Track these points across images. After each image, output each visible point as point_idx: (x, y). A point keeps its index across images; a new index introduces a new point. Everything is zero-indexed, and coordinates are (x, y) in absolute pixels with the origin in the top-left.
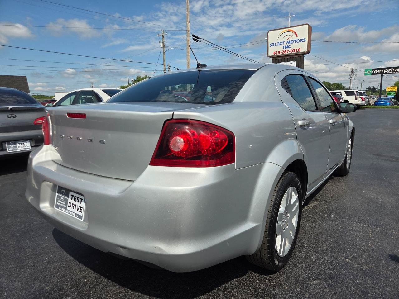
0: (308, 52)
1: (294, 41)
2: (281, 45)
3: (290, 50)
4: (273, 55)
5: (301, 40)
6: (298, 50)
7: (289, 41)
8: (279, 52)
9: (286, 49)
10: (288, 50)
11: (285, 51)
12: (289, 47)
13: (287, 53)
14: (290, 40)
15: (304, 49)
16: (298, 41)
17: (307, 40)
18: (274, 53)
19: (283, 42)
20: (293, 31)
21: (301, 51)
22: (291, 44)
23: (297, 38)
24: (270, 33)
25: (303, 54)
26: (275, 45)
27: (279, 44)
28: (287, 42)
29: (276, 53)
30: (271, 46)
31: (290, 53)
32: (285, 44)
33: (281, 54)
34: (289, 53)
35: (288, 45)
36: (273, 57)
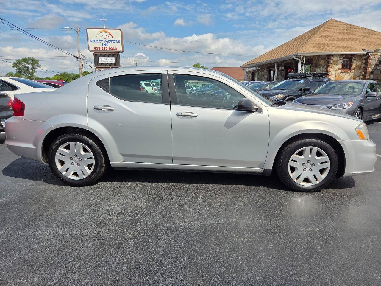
0: (122, 52)
1: (111, 41)
2: (100, 42)
3: (108, 48)
4: (93, 49)
5: (116, 41)
6: (115, 49)
7: (107, 41)
8: (99, 48)
9: (105, 47)
10: (107, 48)
11: (104, 48)
12: (108, 45)
13: (106, 50)
14: (107, 39)
15: (119, 49)
16: (114, 41)
17: (121, 41)
18: (95, 48)
19: (102, 40)
20: (109, 33)
21: (118, 50)
22: (108, 43)
23: (113, 39)
24: (88, 30)
25: (118, 52)
26: (95, 42)
27: (98, 41)
28: (105, 41)
29: (97, 49)
30: (91, 41)
31: (109, 50)
32: (103, 42)
33: (100, 50)
34: (107, 50)
35: (106, 43)
36: (94, 52)
